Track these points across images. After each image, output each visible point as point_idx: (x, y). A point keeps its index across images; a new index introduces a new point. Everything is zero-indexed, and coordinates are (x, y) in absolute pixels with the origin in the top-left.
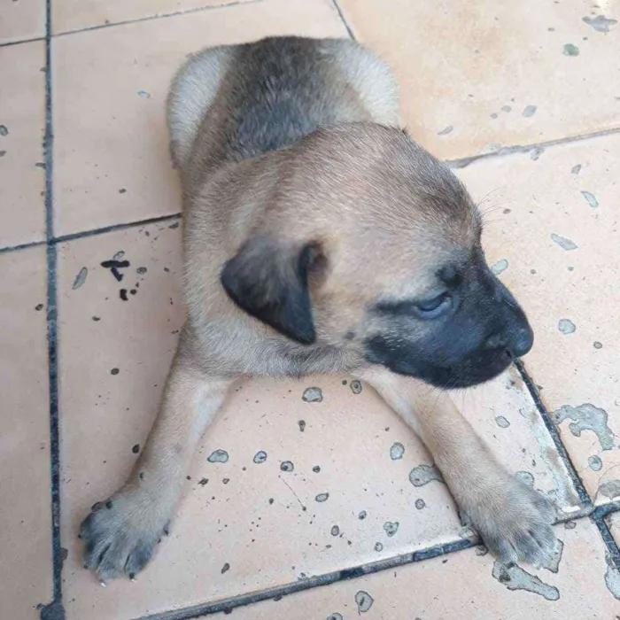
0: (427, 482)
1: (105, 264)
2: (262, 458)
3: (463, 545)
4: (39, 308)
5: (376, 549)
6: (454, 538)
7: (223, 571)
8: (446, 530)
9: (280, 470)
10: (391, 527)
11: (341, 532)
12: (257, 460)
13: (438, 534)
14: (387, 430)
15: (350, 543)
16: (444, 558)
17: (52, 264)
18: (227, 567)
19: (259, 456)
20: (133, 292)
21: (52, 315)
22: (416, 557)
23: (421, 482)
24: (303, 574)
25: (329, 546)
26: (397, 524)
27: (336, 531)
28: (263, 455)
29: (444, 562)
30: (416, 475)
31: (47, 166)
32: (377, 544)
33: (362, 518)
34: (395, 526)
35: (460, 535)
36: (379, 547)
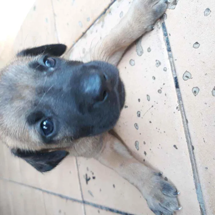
0: (142, 47)
1: (87, 183)
2: (137, 126)
3: (164, 26)
4: (99, 212)
5: (166, 71)
6: (161, 31)
7: (177, 148)
8: (158, 36)
9: (140, 117)
10: (158, 63)
11: (160, 89)
12: (137, 128)
13: (159, 40)
14: (126, 68)
15: (164, 84)
16: (169, 35)
17: (89, 203)
18: (175, 146)
19: (136, 126)
20: (93, 174)
21: (101, 207)
22: (169, 50)
23: (141, 50)
24: (177, 108)
25: (166, 95)
26: (156, 60)
27: (160, 91)
28: (136, 125)
29: (170, 35)
30: (139, 53)
31: (67, 198)
32: (164, 70)
33: (155, 78)
34: (157, 62)
35: (160, 28)
36: (165, 69)
